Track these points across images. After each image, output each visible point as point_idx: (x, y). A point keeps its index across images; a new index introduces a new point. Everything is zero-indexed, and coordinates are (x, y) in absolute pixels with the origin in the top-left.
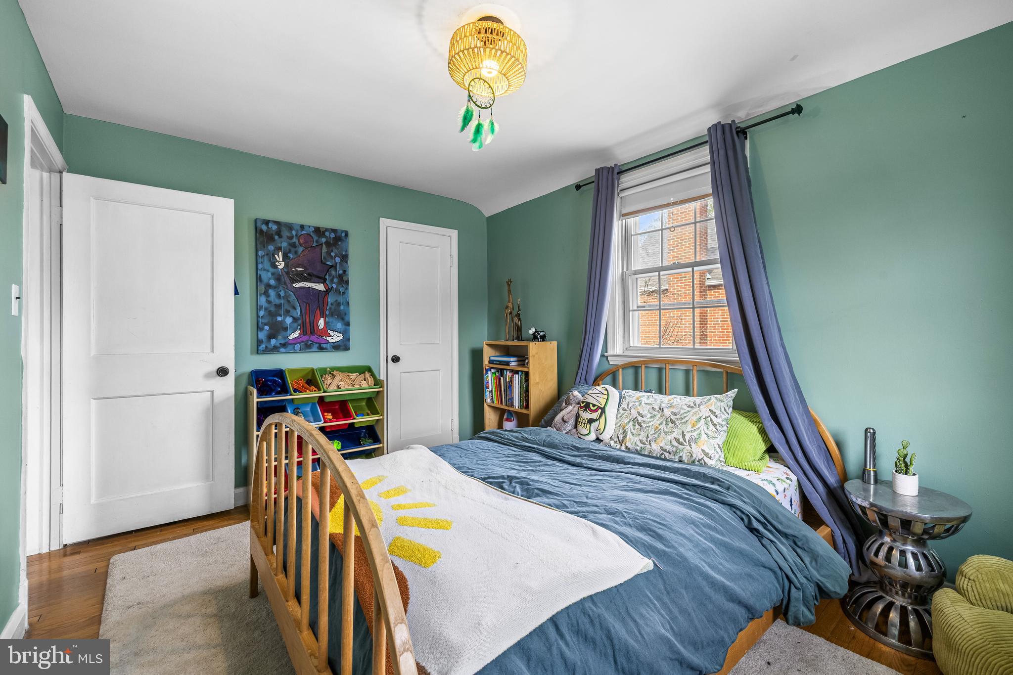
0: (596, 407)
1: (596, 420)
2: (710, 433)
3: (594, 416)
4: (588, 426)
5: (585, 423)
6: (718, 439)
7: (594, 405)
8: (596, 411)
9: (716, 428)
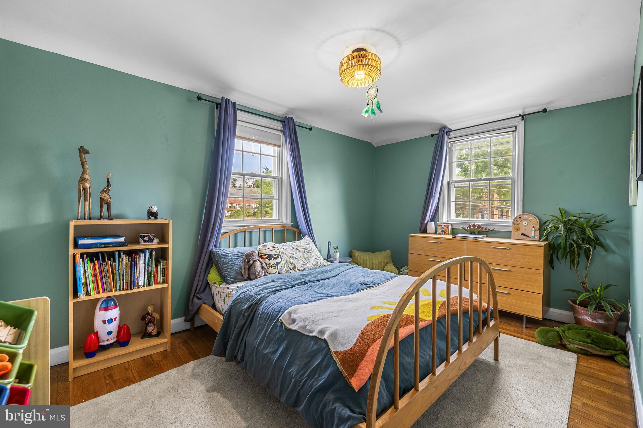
0: (277, 255)
1: (280, 262)
2: (310, 256)
3: (278, 260)
4: (277, 267)
5: (274, 266)
6: (314, 256)
7: (275, 255)
8: (277, 257)
9: (310, 253)
